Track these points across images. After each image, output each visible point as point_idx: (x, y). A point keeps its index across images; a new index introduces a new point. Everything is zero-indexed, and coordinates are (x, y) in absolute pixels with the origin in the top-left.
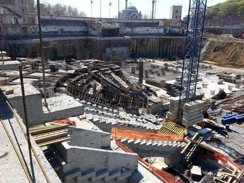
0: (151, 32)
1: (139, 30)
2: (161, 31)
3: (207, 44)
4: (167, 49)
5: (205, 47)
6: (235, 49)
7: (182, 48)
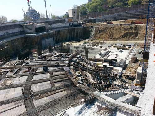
0: (62, 26)
1: (55, 25)
2: (68, 24)
3: (94, 29)
4: (73, 35)
5: (93, 31)
6: (111, 30)
7: (81, 33)
